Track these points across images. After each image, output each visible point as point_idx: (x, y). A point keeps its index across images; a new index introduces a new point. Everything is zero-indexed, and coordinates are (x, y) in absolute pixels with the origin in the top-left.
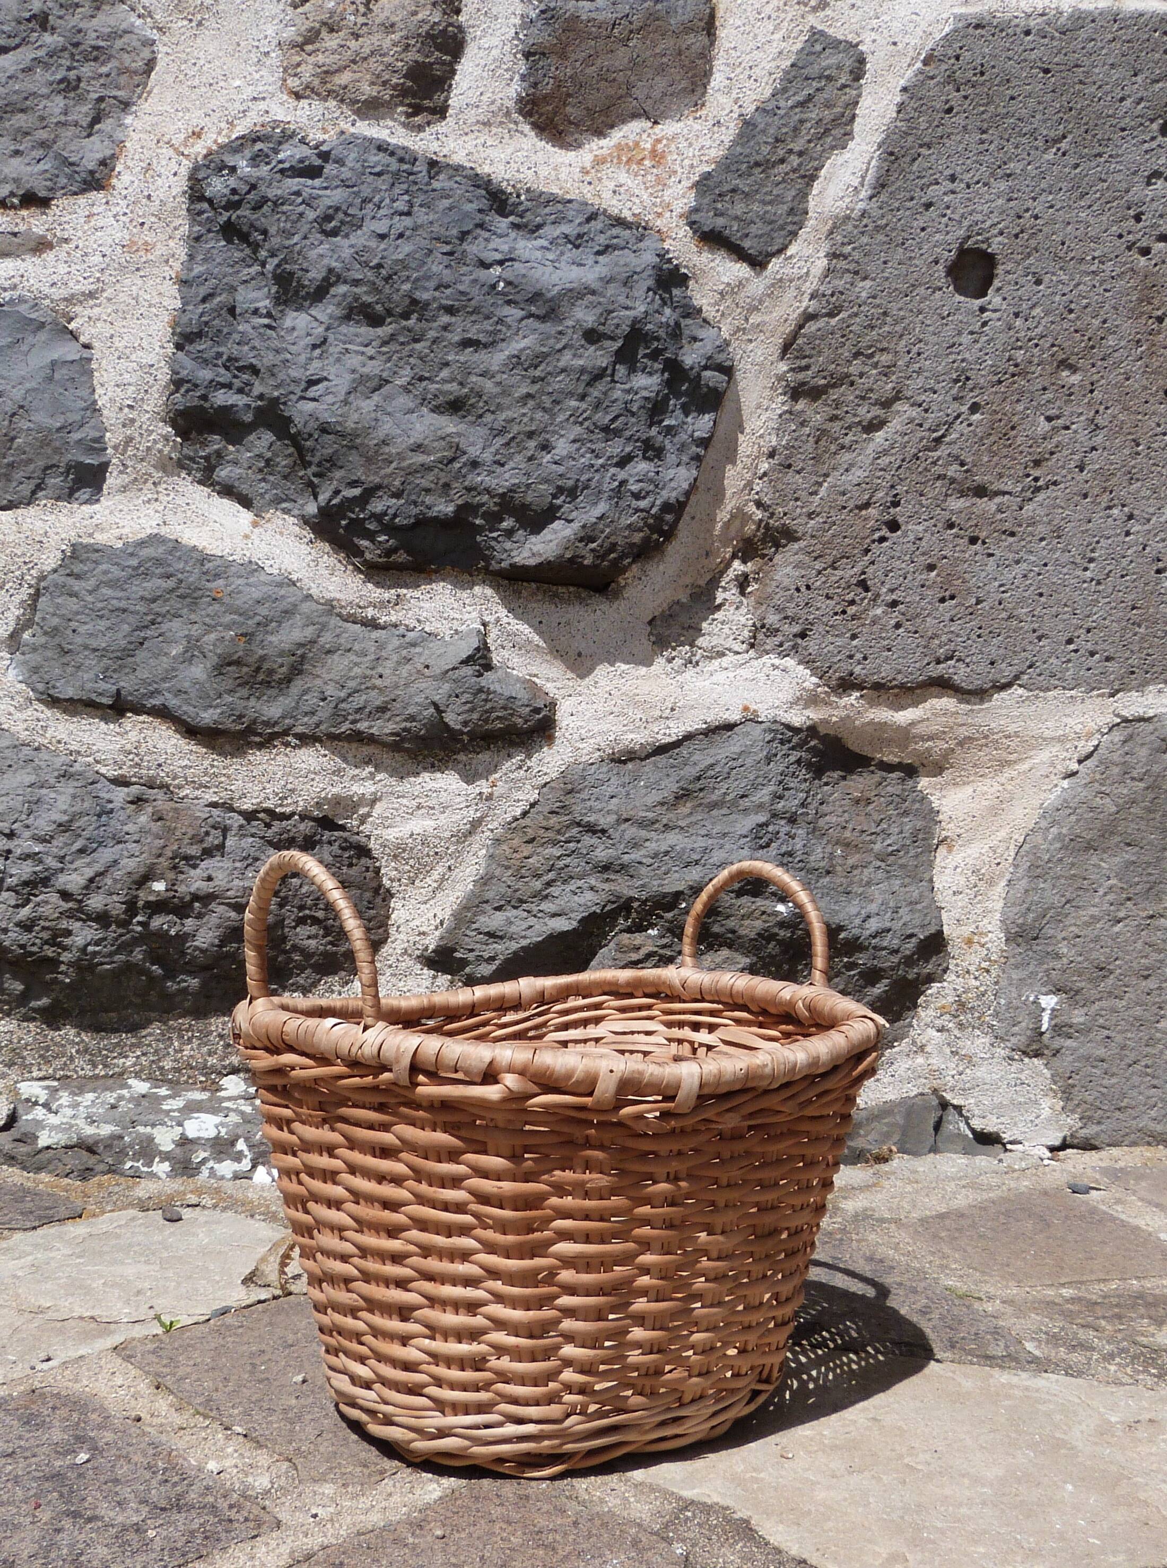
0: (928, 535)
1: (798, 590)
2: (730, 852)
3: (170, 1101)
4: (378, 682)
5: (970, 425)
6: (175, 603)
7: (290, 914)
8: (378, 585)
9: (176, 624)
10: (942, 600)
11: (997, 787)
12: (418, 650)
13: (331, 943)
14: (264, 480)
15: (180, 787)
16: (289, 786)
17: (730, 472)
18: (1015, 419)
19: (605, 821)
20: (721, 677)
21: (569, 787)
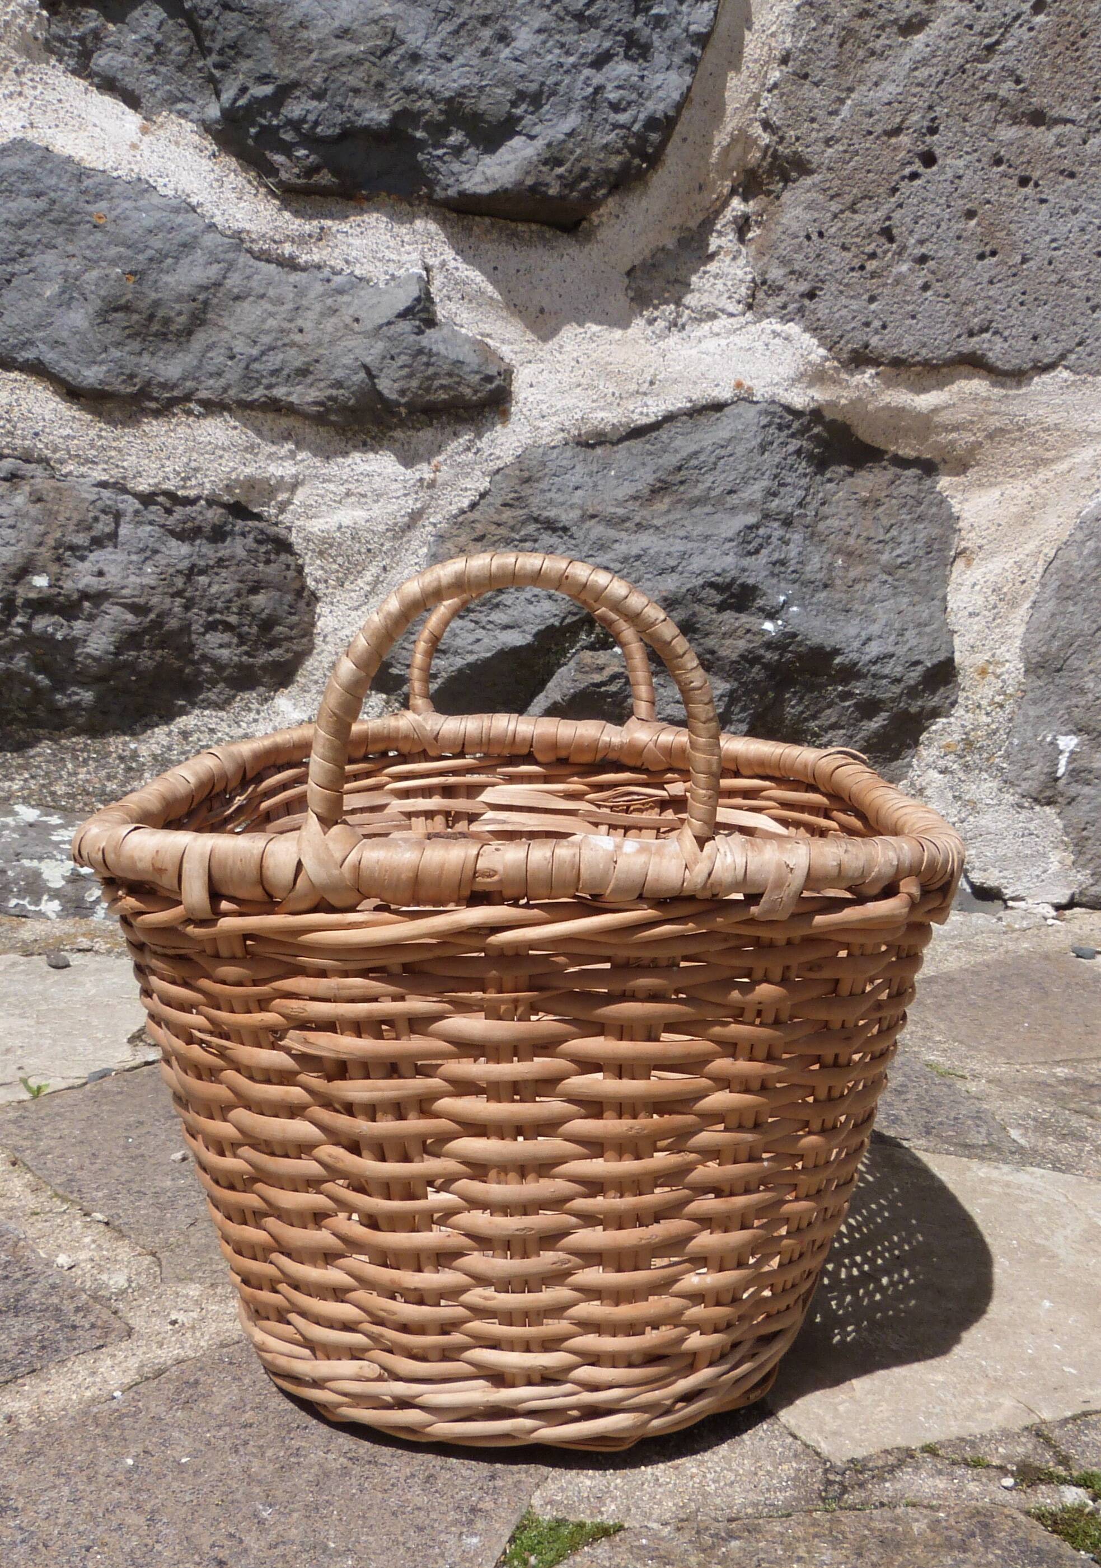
0: (969, 173)
1: (808, 237)
2: (713, 557)
3: (61, 832)
4: (298, 338)
5: (1031, 29)
6: (48, 231)
7: (198, 618)
8: (297, 213)
9: (49, 257)
10: (981, 257)
11: (1029, 490)
12: (346, 298)
13: (247, 653)
14: (153, 71)
15: (61, 462)
16: (193, 464)
17: (733, 81)
18: (1087, 23)
19: (567, 517)
20: (710, 345)
21: (526, 474)
